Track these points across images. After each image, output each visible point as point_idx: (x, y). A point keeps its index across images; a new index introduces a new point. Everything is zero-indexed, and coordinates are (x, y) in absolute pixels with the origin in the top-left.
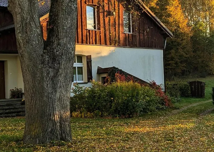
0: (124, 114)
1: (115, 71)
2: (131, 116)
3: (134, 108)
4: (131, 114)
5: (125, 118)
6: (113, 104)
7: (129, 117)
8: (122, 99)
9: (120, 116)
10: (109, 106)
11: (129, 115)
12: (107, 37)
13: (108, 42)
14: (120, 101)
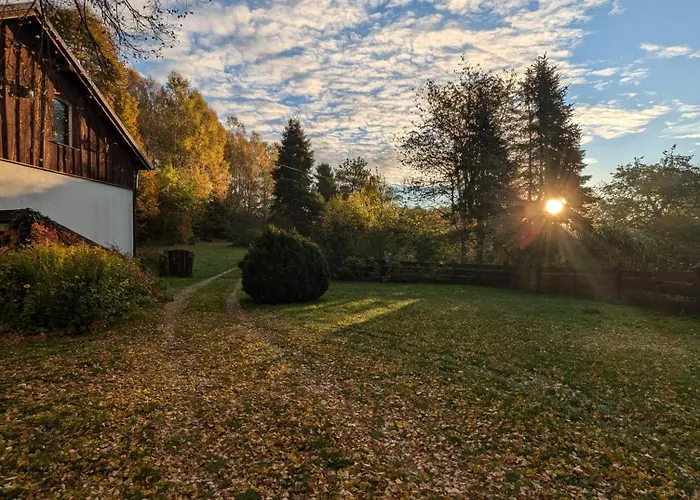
0: (61, 325)
1: (32, 218)
2: (83, 328)
3: (90, 308)
4: (82, 324)
5: (66, 334)
6: (28, 301)
7: (78, 333)
8: (60, 287)
9: (51, 330)
10: (17, 306)
11: (77, 326)
12: (9, 143)
13: (12, 154)
14: (52, 293)
